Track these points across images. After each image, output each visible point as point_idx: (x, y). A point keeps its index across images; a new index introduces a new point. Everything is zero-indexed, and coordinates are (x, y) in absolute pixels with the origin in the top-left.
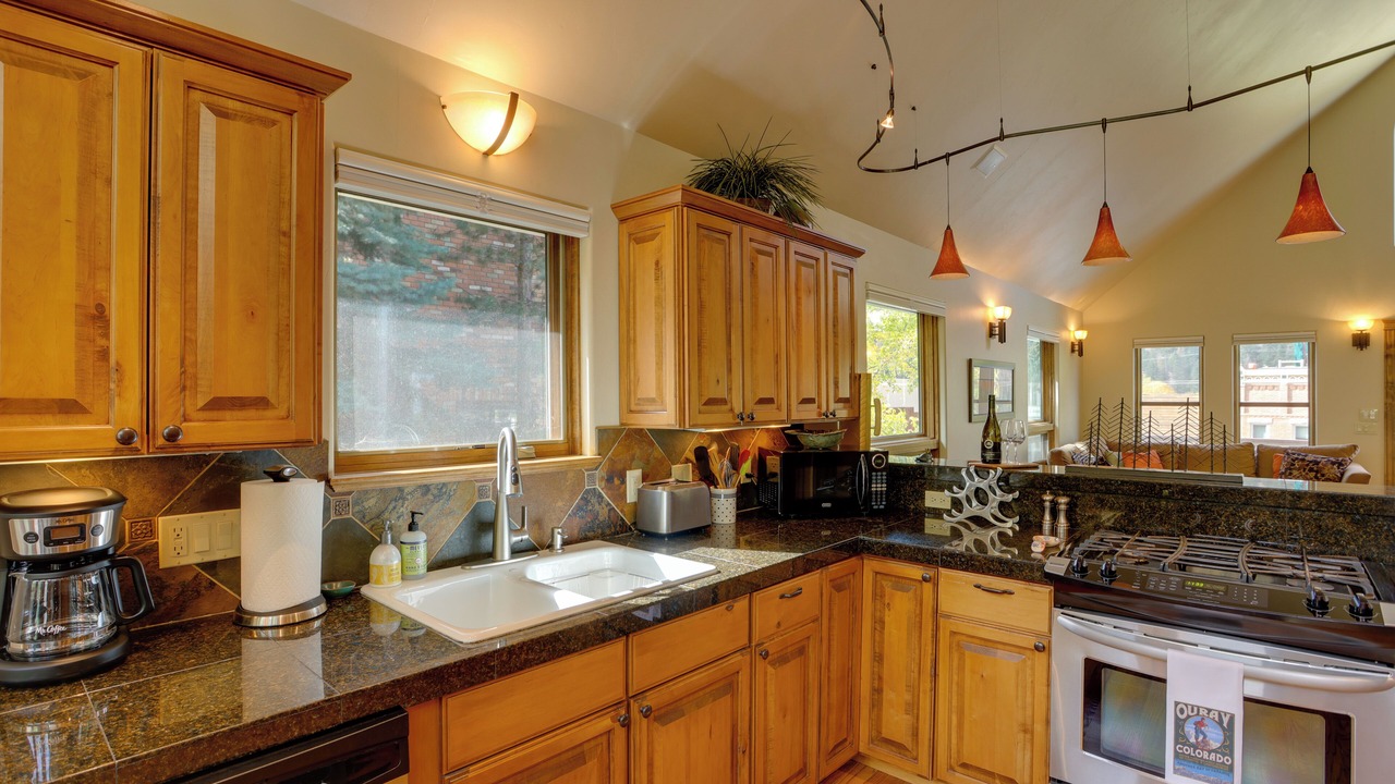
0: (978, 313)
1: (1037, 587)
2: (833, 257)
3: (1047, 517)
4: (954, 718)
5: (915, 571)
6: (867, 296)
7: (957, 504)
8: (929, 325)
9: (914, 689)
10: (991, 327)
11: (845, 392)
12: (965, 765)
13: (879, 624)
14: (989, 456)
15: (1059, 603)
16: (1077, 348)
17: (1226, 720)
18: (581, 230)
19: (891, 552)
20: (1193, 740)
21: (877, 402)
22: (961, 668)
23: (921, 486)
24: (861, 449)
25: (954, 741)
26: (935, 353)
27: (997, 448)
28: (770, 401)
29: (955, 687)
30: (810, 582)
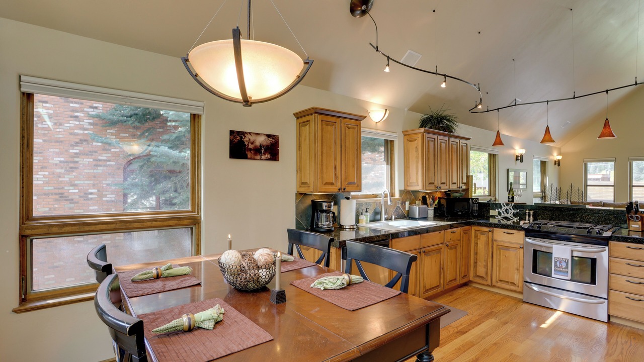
0: (512, 152)
1: (521, 232)
2: (462, 141)
3: (527, 217)
4: (498, 268)
5: (487, 229)
6: (471, 150)
7: (500, 214)
8: (492, 157)
9: (487, 262)
10: (517, 157)
11: (465, 181)
12: (501, 281)
13: (476, 244)
14: (511, 200)
15: (526, 235)
16: (557, 163)
17: (566, 261)
18: (395, 138)
19: (480, 224)
20: (559, 266)
21: (475, 184)
22: (500, 254)
23: (489, 209)
24: (470, 197)
25: (498, 274)
26: (494, 167)
27: (513, 198)
28: (444, 183)
29: (498, 260)
30: (458, 230)
